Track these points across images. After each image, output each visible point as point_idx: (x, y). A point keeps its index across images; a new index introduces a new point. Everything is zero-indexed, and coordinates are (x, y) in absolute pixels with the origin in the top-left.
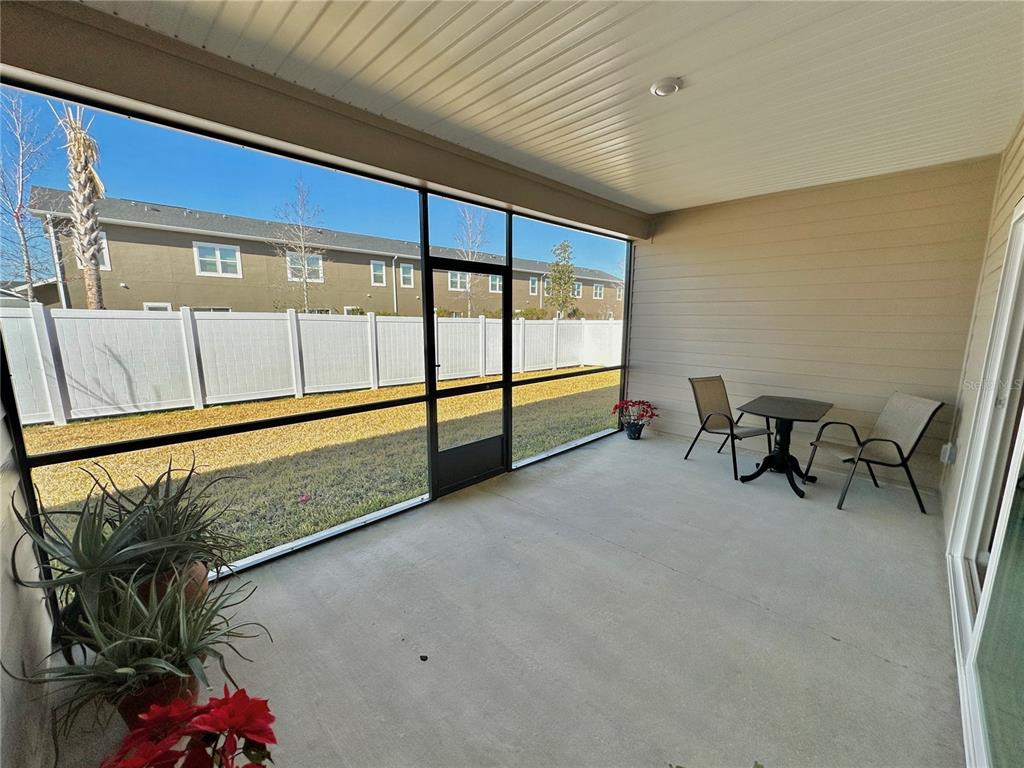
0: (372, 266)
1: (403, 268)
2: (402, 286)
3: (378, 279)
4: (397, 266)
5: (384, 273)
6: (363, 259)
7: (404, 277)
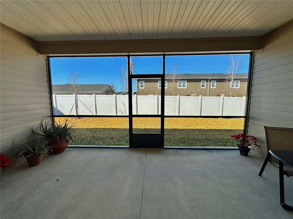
0: (201, 82)
1: (212, 82)
2: (211, 88)
3: (203, 86)
4: (210, 82)
5: (205, 84)
6: (199, 80)
7: (212, 85)
